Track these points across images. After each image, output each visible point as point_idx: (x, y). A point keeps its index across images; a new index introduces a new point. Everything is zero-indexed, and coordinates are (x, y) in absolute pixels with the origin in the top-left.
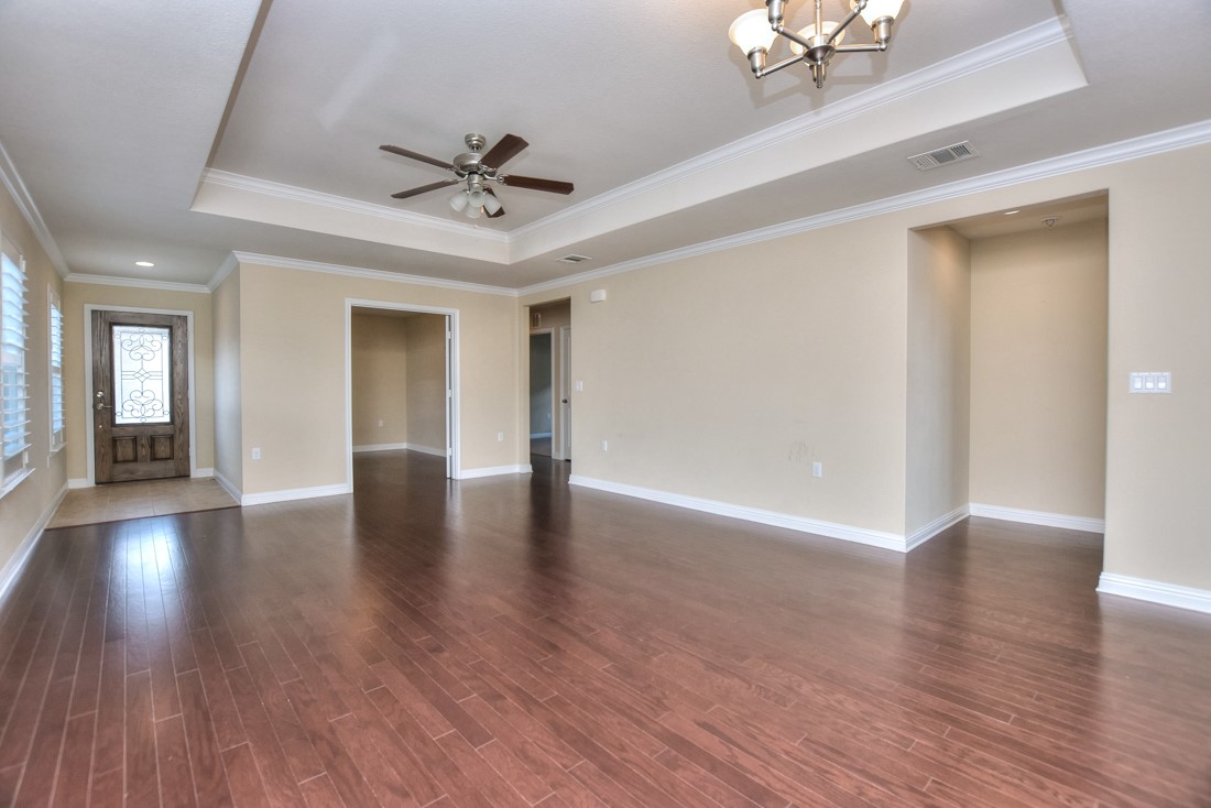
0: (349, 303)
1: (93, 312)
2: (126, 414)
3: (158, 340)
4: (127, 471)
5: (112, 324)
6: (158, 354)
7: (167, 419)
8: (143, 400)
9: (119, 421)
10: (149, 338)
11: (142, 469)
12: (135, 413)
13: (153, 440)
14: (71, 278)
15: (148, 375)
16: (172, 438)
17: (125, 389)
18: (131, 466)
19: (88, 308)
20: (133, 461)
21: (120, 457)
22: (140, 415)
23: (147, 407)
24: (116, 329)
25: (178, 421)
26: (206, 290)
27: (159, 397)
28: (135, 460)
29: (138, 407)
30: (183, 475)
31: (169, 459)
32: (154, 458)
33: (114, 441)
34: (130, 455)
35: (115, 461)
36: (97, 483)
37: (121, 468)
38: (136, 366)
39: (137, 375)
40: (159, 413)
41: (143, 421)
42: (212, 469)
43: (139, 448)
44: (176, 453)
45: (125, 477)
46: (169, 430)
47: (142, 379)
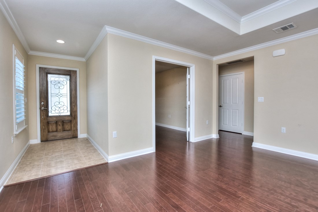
0: (154, 58)
1: (40, 68)
2: (53, 112)
3: (65, 80)
4: (53, 136)
5: (47, 73)
6: (65, 86)
7: (69, 114)
8: (59, 106)
9: (50, 114)
10: (62, 79)
11: (60, 135)
12: (57, 111)
13: (63, 122)
14: (31, 53)
15: (61, 95)
16: (71, 121)
17: (52, 101)
18: (55, 134)
19: (38, 66)
20: (55, 131)
21: (50, 130)
22: (58, 112)
23: (61, 109)
24: (49, 76)
25: (73, 114)
26: (83, 60)
27: (66, 104)
28: (57, 131)
29: (58, 109)
30: (75, 137)
31: (70, 130)
32: (64, 130)
33: (48, 123)
34: (55, 129)
35: (49, 132)
36: (41, 141)
37: (51, 134)
38: (57, 91)
39: (57, 95)
40: (66, 111)
41: (60, 114)
42: (86, 134)
43: (58, 126)
44: (72, 128)
45: (53, 138)
46: (69, 118)
47: (59, 97)
